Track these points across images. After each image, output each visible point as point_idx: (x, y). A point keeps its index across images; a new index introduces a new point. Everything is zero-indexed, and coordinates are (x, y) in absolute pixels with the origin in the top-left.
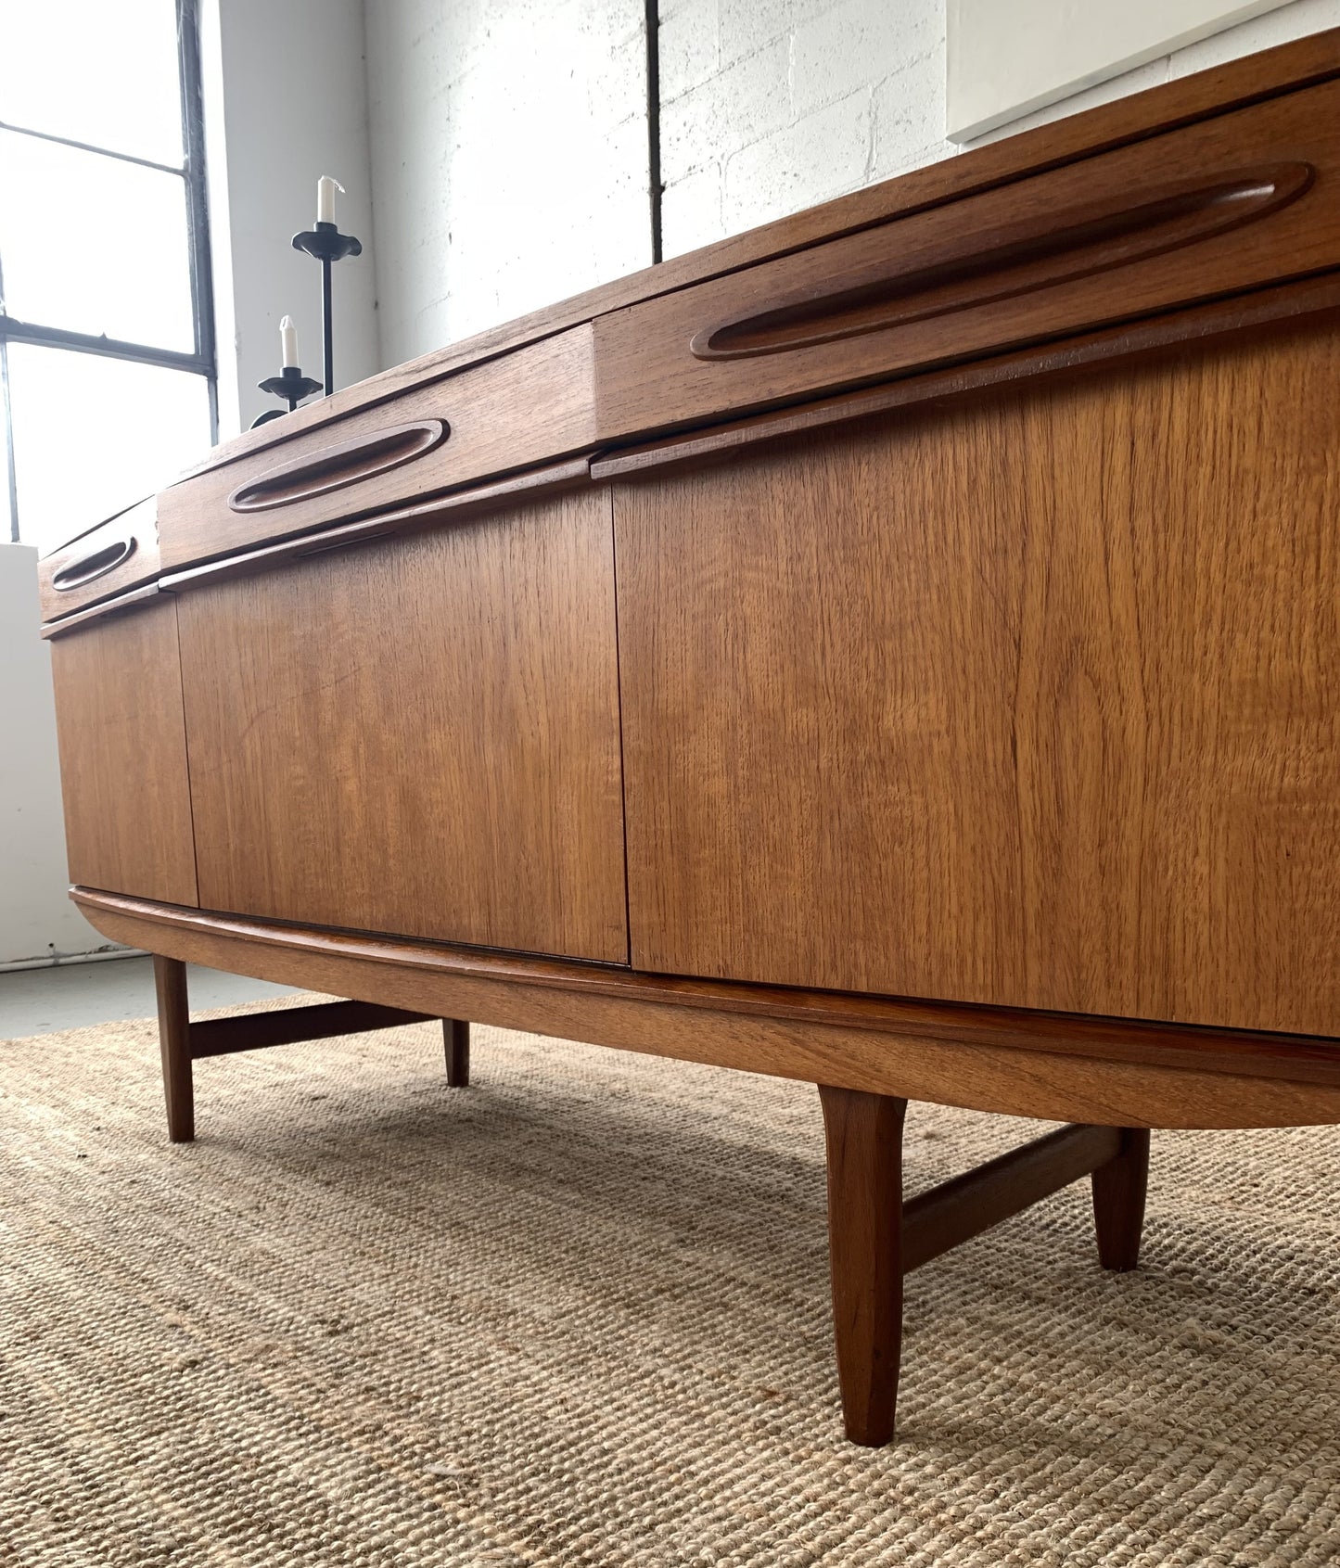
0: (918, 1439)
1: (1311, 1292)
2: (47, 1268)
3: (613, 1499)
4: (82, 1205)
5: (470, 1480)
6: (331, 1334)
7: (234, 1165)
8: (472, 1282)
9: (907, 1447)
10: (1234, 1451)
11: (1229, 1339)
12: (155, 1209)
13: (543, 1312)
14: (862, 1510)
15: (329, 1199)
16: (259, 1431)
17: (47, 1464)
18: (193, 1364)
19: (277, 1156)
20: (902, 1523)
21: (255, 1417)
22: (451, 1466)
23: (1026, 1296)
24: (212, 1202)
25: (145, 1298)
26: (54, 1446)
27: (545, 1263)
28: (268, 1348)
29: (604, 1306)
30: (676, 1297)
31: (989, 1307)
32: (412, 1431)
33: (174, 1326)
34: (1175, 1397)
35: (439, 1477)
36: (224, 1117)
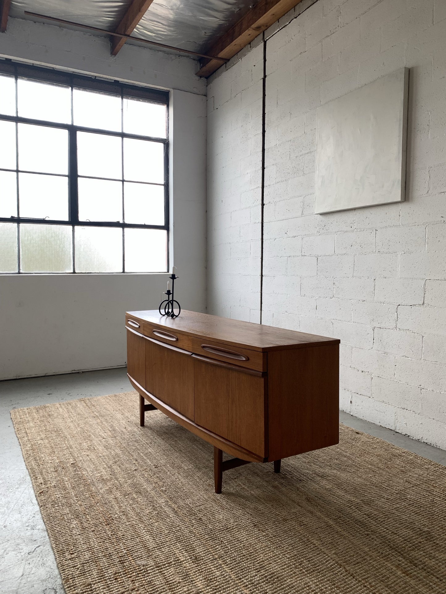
0: (224, 494)
1: (301, 480)
2: (118, 451)
3: (181, 496)
4: (124, 439)
5: (165, 491)
6: (155, 468)
7: (149, 433)
8: (178, 462)
9: (221, 494)
10: (263, 501)
11: (280, 486)
12: (135, 441)
13: (186, 468)
14: (210, 501)
15: (162, 442)
16: (142, 481)
17: (116, 481)
18: (136, 470)
19: (157, 432)
20: (214, 503)
21: (142, 479)
22: (164, 489)
23: (258, 475)
24: (144, 440)
25: (131, 458)
26: (117, 479)
27: (191, 459)
28: (146, 469)
29: (195, 468)
30: (206, 468)
31: (250, 476)
32: (161, 483)
33: (134, 464)
34: (263, 493)
35: (162, 490)
36: (150, 421)
